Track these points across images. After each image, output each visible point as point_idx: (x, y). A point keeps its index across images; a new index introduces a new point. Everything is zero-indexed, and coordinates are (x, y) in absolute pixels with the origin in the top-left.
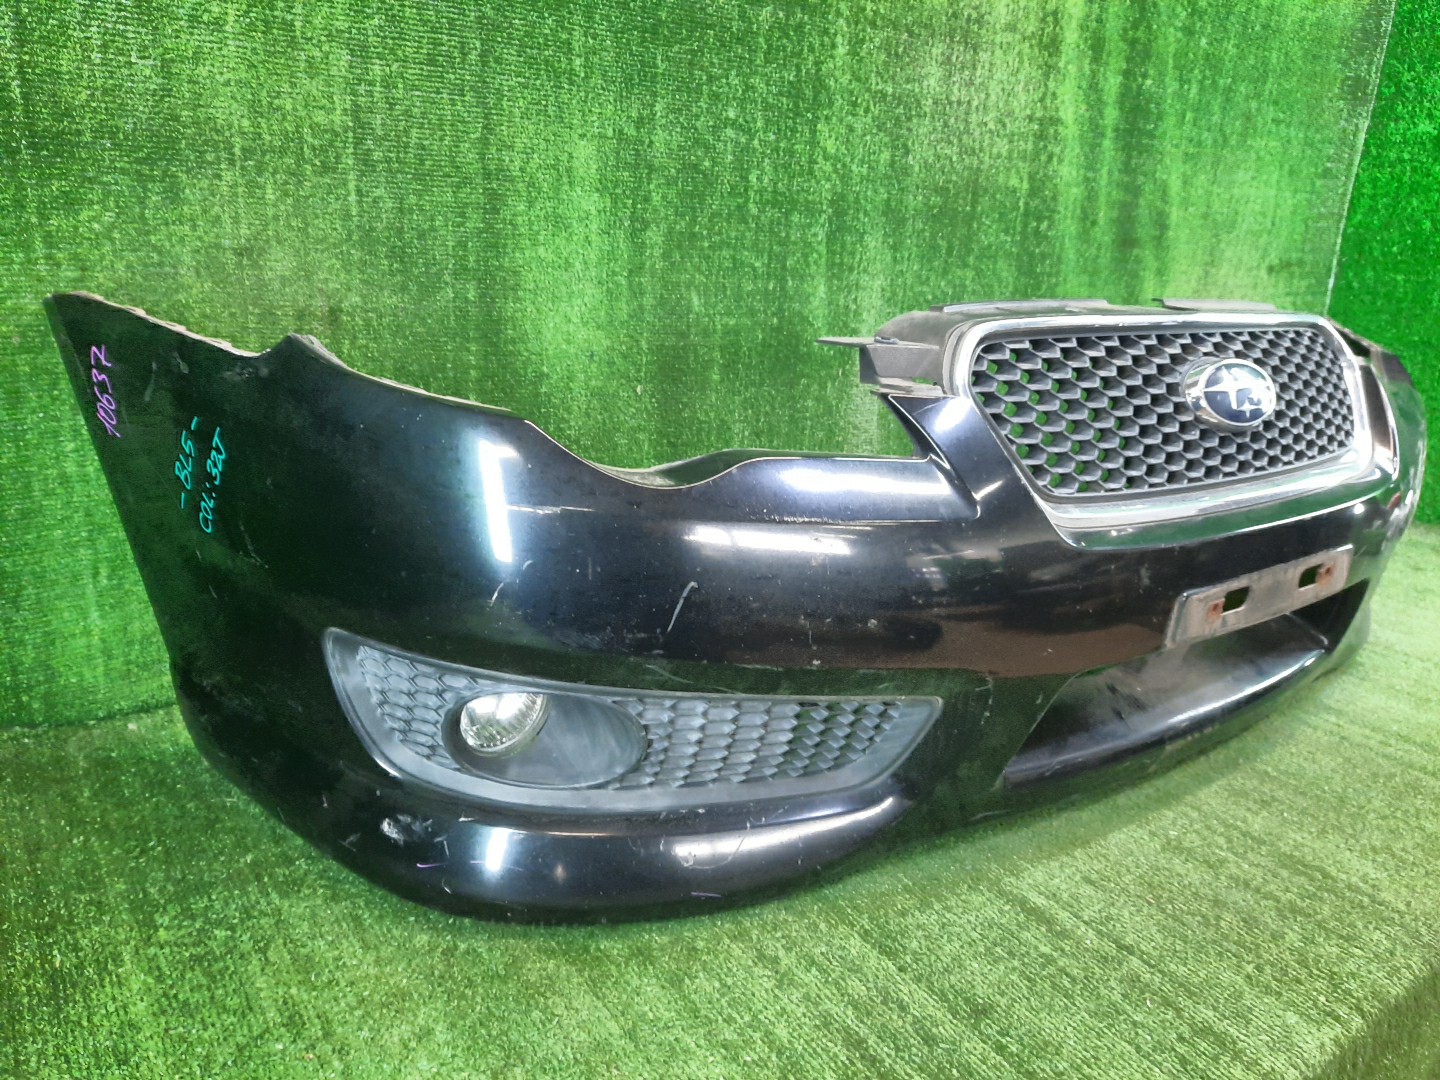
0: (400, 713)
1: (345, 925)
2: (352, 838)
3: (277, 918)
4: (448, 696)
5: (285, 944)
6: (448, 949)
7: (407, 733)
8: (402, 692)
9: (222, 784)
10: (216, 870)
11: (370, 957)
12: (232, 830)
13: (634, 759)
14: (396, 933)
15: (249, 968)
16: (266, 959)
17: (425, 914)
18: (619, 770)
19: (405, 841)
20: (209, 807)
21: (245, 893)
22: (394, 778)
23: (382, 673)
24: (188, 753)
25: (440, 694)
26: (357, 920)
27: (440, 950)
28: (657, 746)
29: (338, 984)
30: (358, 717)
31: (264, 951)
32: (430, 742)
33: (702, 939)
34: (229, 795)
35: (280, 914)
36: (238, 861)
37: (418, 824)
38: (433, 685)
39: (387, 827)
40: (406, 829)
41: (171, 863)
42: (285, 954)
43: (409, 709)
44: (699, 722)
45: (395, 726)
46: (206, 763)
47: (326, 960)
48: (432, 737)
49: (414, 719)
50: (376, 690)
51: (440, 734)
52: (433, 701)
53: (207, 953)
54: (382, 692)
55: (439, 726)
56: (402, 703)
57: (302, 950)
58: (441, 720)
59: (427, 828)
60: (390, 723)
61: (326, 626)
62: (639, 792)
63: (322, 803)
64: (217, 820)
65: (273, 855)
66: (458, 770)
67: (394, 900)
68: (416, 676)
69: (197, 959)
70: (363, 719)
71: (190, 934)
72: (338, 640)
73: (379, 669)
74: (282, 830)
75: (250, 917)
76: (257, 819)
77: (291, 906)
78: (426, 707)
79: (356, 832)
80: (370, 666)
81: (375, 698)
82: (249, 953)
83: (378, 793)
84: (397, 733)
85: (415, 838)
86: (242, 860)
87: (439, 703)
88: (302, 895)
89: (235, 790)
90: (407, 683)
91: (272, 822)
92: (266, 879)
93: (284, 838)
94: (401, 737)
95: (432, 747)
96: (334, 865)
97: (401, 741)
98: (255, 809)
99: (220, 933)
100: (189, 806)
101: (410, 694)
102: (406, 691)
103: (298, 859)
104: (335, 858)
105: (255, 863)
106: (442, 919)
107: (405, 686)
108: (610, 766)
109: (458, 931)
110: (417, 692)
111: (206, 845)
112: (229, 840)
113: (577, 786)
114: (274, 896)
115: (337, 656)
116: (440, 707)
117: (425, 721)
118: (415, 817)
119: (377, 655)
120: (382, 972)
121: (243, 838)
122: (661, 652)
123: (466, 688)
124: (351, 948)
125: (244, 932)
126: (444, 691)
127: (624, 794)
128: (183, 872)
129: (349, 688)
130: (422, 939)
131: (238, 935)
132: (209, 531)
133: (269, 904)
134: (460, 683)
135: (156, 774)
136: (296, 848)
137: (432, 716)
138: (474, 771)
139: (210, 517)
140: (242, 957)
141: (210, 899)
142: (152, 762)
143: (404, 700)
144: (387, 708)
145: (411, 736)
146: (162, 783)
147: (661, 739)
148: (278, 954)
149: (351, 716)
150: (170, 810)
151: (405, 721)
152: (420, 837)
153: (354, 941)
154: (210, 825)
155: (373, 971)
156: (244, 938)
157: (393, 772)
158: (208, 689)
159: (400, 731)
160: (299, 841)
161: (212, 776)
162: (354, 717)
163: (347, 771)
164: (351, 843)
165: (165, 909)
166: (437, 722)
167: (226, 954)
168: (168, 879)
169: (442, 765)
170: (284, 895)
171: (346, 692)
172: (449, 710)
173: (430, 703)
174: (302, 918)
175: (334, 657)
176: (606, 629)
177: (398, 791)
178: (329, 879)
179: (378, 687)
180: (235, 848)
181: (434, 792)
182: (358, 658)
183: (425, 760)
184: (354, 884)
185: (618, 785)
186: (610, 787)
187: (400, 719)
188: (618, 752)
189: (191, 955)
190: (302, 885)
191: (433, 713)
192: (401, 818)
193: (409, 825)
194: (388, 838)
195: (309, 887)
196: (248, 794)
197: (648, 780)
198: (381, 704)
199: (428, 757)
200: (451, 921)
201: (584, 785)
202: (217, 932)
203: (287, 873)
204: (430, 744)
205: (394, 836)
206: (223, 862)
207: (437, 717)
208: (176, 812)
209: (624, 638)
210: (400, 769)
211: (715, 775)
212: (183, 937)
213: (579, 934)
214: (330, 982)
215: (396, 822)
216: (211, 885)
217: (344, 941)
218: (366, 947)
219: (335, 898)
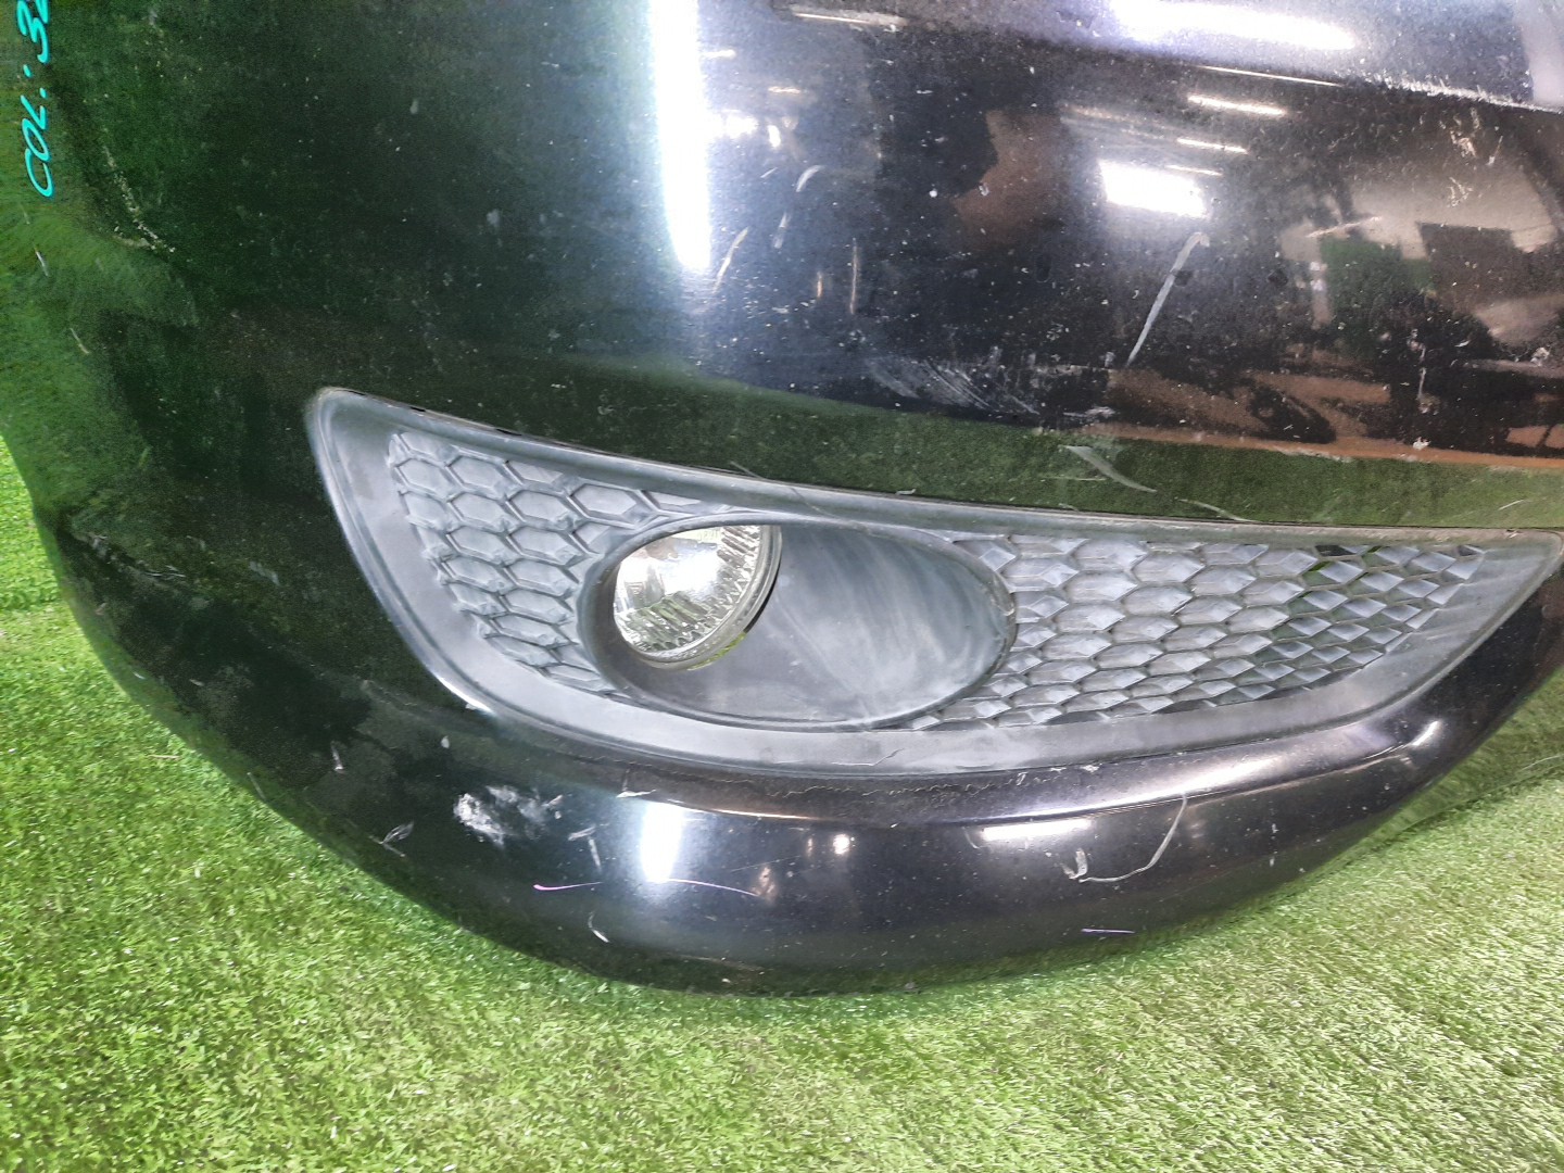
0: (485, 578)
1: (392, 1003)
2: (397, 833)
3: (255, 993)
4: (590, 535)
5: (272, 1052)
6: (607, 1052)
7: (498, 621)
8: (488, 531)
9: (150, 729)
10: (134, 894)
11: (450, 1077)
12: (166, 815)
13: (979, 667)
14: (496, 1017)
15: (197, 1113)
16: (234, 1090)
17: (549, 977)
18: (944, 690)
19: (506, 839)
20: (124, 772)
21: (188, 941)
22: (476, 713)
23: (442, 491)
24: (89, 676)
25: (572, 531)
26: (415, 992)
27: (591, 1055)
28: (1029, 639)
29: (387, 1148)
30: (396, 589)
31: (228, 1071)
32: (551, 637)
33: (1099, 1016)
34: (162, 747)
35: (262, 985)
36: (176, 875)
37: (532, 804)
38: (556, 512)
39: (467, 811)
40: (507, 815)
41: (46, 881)
42: (274, 1076)
43: (504, 567)
44: (1118, 587)
45: (475, 606)
46: (123, 694)
47: (359, 1085)
48: (555, 626)
49: (516, 589)
50: (431, 529)
51: (574, 618)
52: (557, 548)
53: (108, 1080)
54: (445, 534)
55: (571, 601)
56: (489, 556)
57: (307, 1064)
58: (578, 588)
59: (551, 812)
60: (462, 602)
61: (313, 389)
62: (976, 733)
63: (334, 764)
64: (140, 795)
65: (246, 862)
66: (608, 694)
67: (485, 945)
68: (520, 493)
69: (82, 1096)
70: (406, 594)
71: (72, 1037)
72: (345, 419)
73: (435, 483)
74: (260, 811)
75: (198, 993)
76: (214, 791)
77: (282, 966)
78: (544, 562)
79: (405, 821)
80: (416, 479)
81: (431, 548)
82: (197, 1077)
83: (445, 743)
84: (479, 623)
85: (529, 833)
86: (185, 873)
87: (574, 552)
88: (302, 941)
89: (176, 742)
90: (500, 512)
91: (242, 794)
92: (231, 912)
93: (264, 826)
94: (488, 629)
95: (554, 649)
96: (365, 880)
97: (488, 637)
98: (210, 773)
99: (135, 1032)
100: (88, 769)
101: (506, 536)
102: (497, 527)
103: (292, 867)
104: (367, 868)
105: (211, 878)
106: (583, 984)
107: (495, 517)
108: (923, 682)
109: (622, 1010)
110: (521, 528)
111: (115, 844)
112: (161, 833)
113: (853, 722)
114: (247, 944)
115: (345, 459)
116: (574, 561)
117: (540, 593)
118: (524, 791)
119: (429, 449)
120: (478, 1111)
121: (187, 828)
122: (1107, 412)
123: (632, 515)
124: (408, 1052)
125: (187, 1025)
126: (584, 524)
127: (946, 738)
128: (67, 899)
129: (372, 525)
130: (551, 1030)
131: (173, 1035)
132: (48, 192)
133: (237, 964)
134: (615, 504)
135: (30, 714)
136: (288, 846)
137: (556, 581)
138: (645, 697)
139: (45, 156)
140: (182, 1087)
141: (119, 956)
142: (27, 693)
143: (494, 549)
144: (457, 570)
145: (508, 627)
146: (42, 727)
147: (1042, 623)
148: (259, 1073)
149: (379, 587)
150: (52, 778)
151: (496, 595)
152: (537, 832)
153: (414, 1041)
154: (127, 806)
155: (460, 1110)
156: (188, 1042)
157: (474, 702)
158: (103, 552)
159: (486, 618)
160: (294, 832)
161: (133, 715)
162: (389, 591)
163: (379, 701)
164: (395, 843)
165: (23, 979)
166: (568, 593)
167: (147, 1082)
168: (36, 914)
169: (573, 684)
170: (267, 942)
171: (365, 531)
172: (595, 567)
173: (551, 554)
174: (303, 991)
175: (336, 459)
176: (987, 351)
177: (487, 740)
178: (354, 904)
179: (436, 523)
180: (170, 848)
181: (562, 739)
182: (390, 461)
183: (539, 676)
184: (404, 916)
185: (933, 721)
186: (919, 724)
187: (484, 590)
188: (939, 654)
189: (73, 1087)
190: (302, 921)
191: (557, 575)
192: (495, 791)
193: (514, 807)
194: (473, 834)
195: (317, 925)
196: (196, 746)
197: (993, 709)
198: (442, 561)
199: (544, 669)
200: (602, 988)
201: (869, 720)
202: (131, 1030)
203: (273, 896)
204: (550, 641)
205: (486, 828)
206: (148, 876)
207: (567, 583)
208: (64, 782)
209: (1028, 375)
210: (487, 695)
211: (1122, 698)
212: (56, 1043)
213: (856, 1008)
214: (372, 1141)
215: (487, 800)
216: (122, 922)
217: (393, 1041)
218: (439, 1054)
219: (367, 945)
